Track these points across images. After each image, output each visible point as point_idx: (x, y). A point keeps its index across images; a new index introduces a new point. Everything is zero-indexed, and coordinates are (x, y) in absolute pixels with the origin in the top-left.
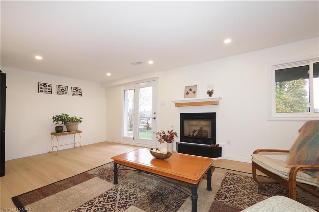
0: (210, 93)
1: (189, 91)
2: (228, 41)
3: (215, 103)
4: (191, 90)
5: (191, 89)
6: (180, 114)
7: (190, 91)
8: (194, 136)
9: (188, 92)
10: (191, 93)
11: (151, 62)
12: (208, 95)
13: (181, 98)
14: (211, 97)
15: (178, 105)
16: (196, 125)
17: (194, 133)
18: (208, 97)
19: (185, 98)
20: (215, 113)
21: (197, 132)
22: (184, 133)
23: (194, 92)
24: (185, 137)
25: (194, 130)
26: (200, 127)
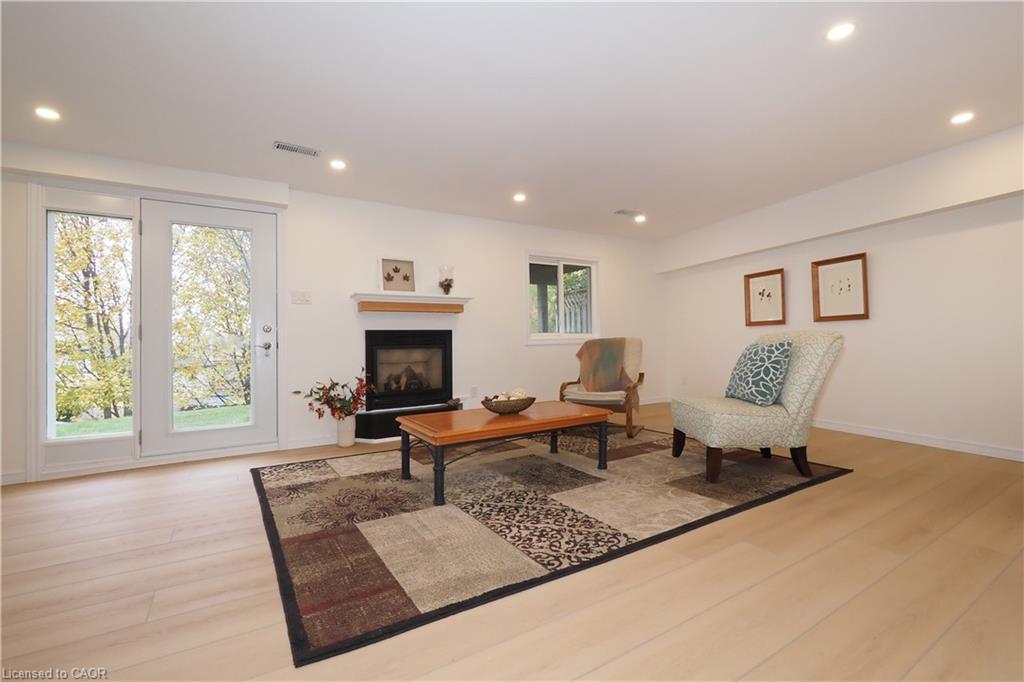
0: (446, 286)
1: (392, 273)
2: (520, 198)
3: (456, 309)
4: (396, 270)
5: (396, 268)
6: (366, 331)
7: (397, 272)
8: (403, 388)
9: (389, 274)
10: (398, 277)
11: (338, 165)
12: (441, 290)
13: (373, 286)
14: (447, 294)
15: (366, 306)
16: (397, 363)
17: (398, 383)
18: (440, 293)
19: (385, 289)
20: (450, 332)
21: (404, 380)
22: (376, 385)
23: (406, 278)
24: (380, 396)
25: (391, 375)
26: (404, 366)
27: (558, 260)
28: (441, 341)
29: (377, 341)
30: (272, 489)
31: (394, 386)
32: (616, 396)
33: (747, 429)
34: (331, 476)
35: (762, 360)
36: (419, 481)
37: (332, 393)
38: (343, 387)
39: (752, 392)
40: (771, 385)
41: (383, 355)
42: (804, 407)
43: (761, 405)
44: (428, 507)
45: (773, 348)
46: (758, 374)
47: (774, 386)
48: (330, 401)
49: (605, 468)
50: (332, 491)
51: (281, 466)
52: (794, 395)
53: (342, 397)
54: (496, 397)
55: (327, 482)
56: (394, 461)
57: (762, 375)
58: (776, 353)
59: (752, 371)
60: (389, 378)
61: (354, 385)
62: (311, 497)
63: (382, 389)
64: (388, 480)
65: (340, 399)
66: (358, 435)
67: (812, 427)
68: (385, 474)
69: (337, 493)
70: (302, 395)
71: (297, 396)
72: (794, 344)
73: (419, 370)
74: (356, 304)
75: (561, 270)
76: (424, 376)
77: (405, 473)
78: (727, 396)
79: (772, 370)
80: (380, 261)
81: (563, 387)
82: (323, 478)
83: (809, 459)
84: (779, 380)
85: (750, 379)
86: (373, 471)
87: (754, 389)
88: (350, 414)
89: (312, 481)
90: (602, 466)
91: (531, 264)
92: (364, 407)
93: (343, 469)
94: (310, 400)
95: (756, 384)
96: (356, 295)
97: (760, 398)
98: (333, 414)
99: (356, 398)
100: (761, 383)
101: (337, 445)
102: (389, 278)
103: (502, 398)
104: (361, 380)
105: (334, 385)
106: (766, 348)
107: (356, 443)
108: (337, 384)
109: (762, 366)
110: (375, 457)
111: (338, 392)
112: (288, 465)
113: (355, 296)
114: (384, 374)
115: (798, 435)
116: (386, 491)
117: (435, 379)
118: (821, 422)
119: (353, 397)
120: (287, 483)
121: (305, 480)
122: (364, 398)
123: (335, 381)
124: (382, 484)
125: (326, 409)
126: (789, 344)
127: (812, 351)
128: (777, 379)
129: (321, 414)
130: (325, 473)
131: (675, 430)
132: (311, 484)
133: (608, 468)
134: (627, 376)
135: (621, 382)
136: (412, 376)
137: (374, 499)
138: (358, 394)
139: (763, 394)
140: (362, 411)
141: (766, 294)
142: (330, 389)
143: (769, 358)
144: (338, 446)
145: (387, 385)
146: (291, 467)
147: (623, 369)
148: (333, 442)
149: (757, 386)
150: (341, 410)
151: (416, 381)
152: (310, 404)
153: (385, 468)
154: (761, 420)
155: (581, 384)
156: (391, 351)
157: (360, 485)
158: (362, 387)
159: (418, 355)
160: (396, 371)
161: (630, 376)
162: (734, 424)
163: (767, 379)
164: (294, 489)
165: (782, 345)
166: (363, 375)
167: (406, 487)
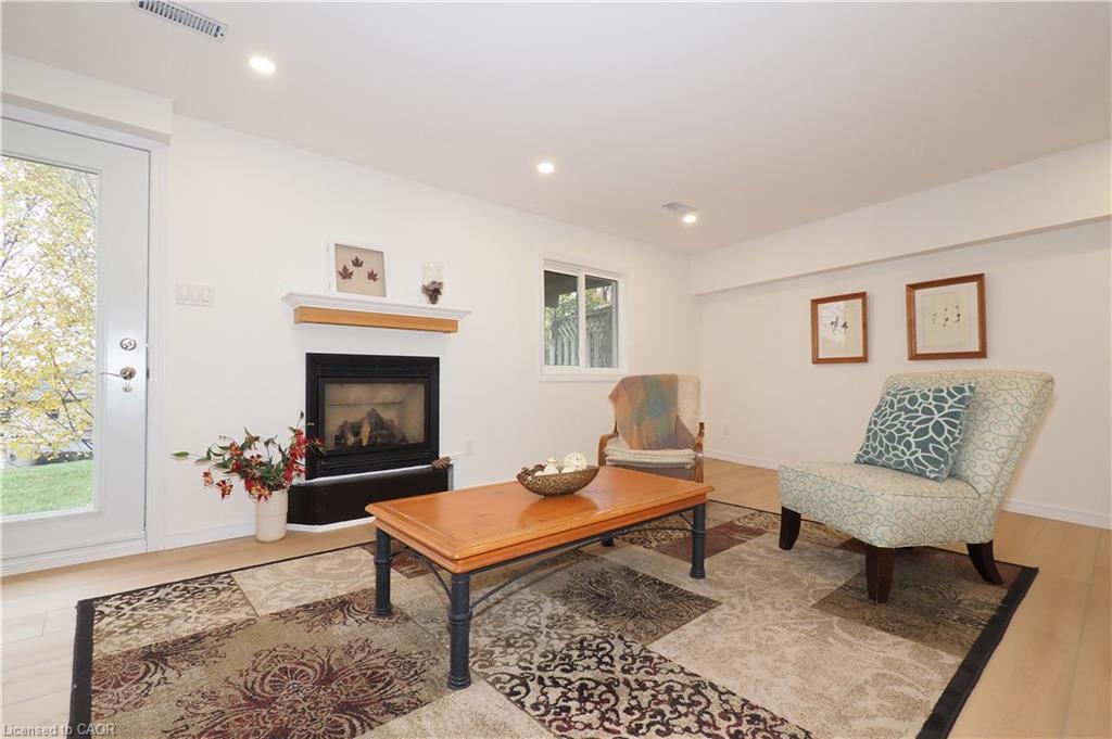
0: (433, 293)
1: (351, 268)
2: (546, 168)
3: (447, 326)
4: (357, 263)
5: (357, 259)
6: (307, 354)
7: (358, 266)
8: (364, 443)
9: (345, 268)
10: (360, 274)
11: (262, 65)
12: (425, 298)
13: (323, 287)
14: (434, 303)
15: (308, 315)
16: (356, 405)
17: (357, 434)
18: (424, 300)
19: (338, 290)
20: (437, 360)
21: (365, 432)
22: (323, 441)
23: (372, 276)
24: (331, 456)
25: (346, 422)
26: (368, 409)
27: (580, 268)
28: (422, 373)
29: (324, 371)
30: (109, 658)
31: (351, 440)
32: (682, 456)
33: (928, 518)
34: (237, 615)
35: (926, 411)
36: (407, 619)
37: (247, 454)
38: (267, 444)
39: (917, 459)
40: (946, 449)
41: (335, 393)
42: (1001, 483)
43: (934, 479)
44: (439, 693)
45: (944, 394)
46: (924, 431)
47: (950, 449)
48: (244, 467)
49: (702, 576)
50: (237, 658)
51: (140, 592)
52: (983, 464)
53: (263, 460)
54: (541, 468)
55: (228, 631)
56: (359, 573)
57: (931, 433)
58: (951, 402)
59: (911, 429)
60: (342, 427)
61: (286, 441)
62: (190, 678)
63: (330, 444)
64: (350, 621)
65: (262, 464)
66: (291, 519)
67: (1004, 512)
68: (343, 605)
69: (248, 664)
70: (191, 460)
71: (182, 462)
72: (977, 390)
73: (388, 415)
74: (292, 310)
75: (582, 283)
76: (396, 423)
77: (382, 603)
78: (857, 462)
79: (946, 427)
80: (332, 248)
81: (603, 444)
82: (223, 620)
83: (997, 557)
84: (958, 442)
85: (911, 439)
86: (321, 597)
87: (919, 454)
88: (279, 487)
89: (199, 629)
90: (698, 572)
91: (545, 272)
92: (303, 475)
93: (265, 594)
94: (205, 467)
95: (923, 446)
96: (291, 295)
97: (931, 468)
98: (249, 488)
99: (289, 462)
100: (931, 445)
101: (254, 538)
102: (345, 274)
103: (551, 470)
104: (298, 433)
105: (251, 441)
106: (931, 394)
107: (287, 531)
108: (257, 439)
109: (928, 421)
110: (322, 564)
111: (258, 450)
112: (158, 588)
113: (289, 297)
114: (334, 422)
115: (990, 525)
116: (348, 651)
117: (414, 429)
118: (1019, 504)
119: (285, 459)
120: (145, 639)
121: (184, 629)
122: (303, 462)
123: (254, 435)
124: (343, 631)
125: (237, 482)
126: (972, 389)
127: (1011, 400)
128: (955, 439)
129: (225, 490)
130: (228, 606)
131: (784, 509)
132: (197, 638)
133: (707, 576)
134: (683, 426)
135: (675, 437)
136: (379, 424)
137: (327, 676)
138: (293, 455)
139: (935, 463)
140: (299, 480)
141: (841, 322)
142: (243, 448)
143: (940, 409)
144: (255, 541)
145: (340, 438)
146: (161, 593)
147: (677, 417)
148: (248, 530)
149: (925, 449)
150: (263, 481)
151: (383, 432)
152: (206, 475)
153: (342, 590)
154: (945, 504)
155: (620, 437)
156: (345, 385)
157: (297, 636)
158: (299, 444)
159: (386, 393)
160: (354, 416)
161: (689, 427)
162: (912, 510)
163: (941, 440)
164: (156, 656)
165: (960, 390)
166: (302, 425)
167: (387, 637)
